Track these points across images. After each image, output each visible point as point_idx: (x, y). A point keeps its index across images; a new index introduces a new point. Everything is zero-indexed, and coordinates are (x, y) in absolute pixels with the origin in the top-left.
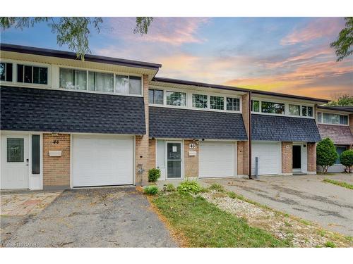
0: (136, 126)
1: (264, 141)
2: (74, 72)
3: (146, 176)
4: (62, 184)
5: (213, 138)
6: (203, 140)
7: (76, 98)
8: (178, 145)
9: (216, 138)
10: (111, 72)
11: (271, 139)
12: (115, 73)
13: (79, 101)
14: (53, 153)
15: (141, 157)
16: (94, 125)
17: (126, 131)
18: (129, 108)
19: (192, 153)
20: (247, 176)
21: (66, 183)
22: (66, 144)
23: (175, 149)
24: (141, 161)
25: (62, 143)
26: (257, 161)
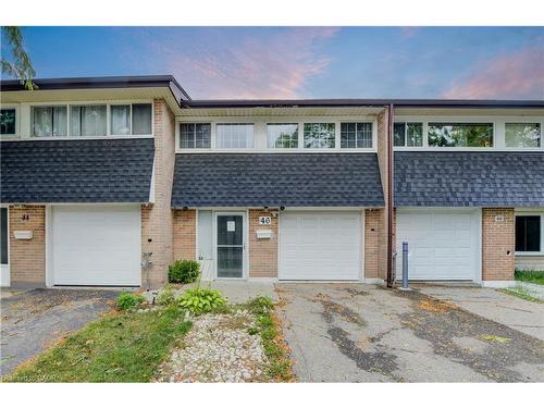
0: (134, 189)
1: (428, 208)
2: (52, 110)
3: (160, 274)
4: (33, 280)
5: (302, 204)
6: (282, 208)
7: (52, 150)
8: (238, 220)
9: (309, 204)
10: (102, 102)
11: (448, 202)
12: (109, 103)
13: (54, 155)
14: (19, 234)
15: (150, 240)
16: (68, 190)
17: (127, 198)
18: (128, 159)
19: (263, 233)
20: (383, 282)
21: (39, 280)
22: (39, 220)
23: (231, 226)
24: (151, 248)
25: (35, 220)
26: (405, 251)
